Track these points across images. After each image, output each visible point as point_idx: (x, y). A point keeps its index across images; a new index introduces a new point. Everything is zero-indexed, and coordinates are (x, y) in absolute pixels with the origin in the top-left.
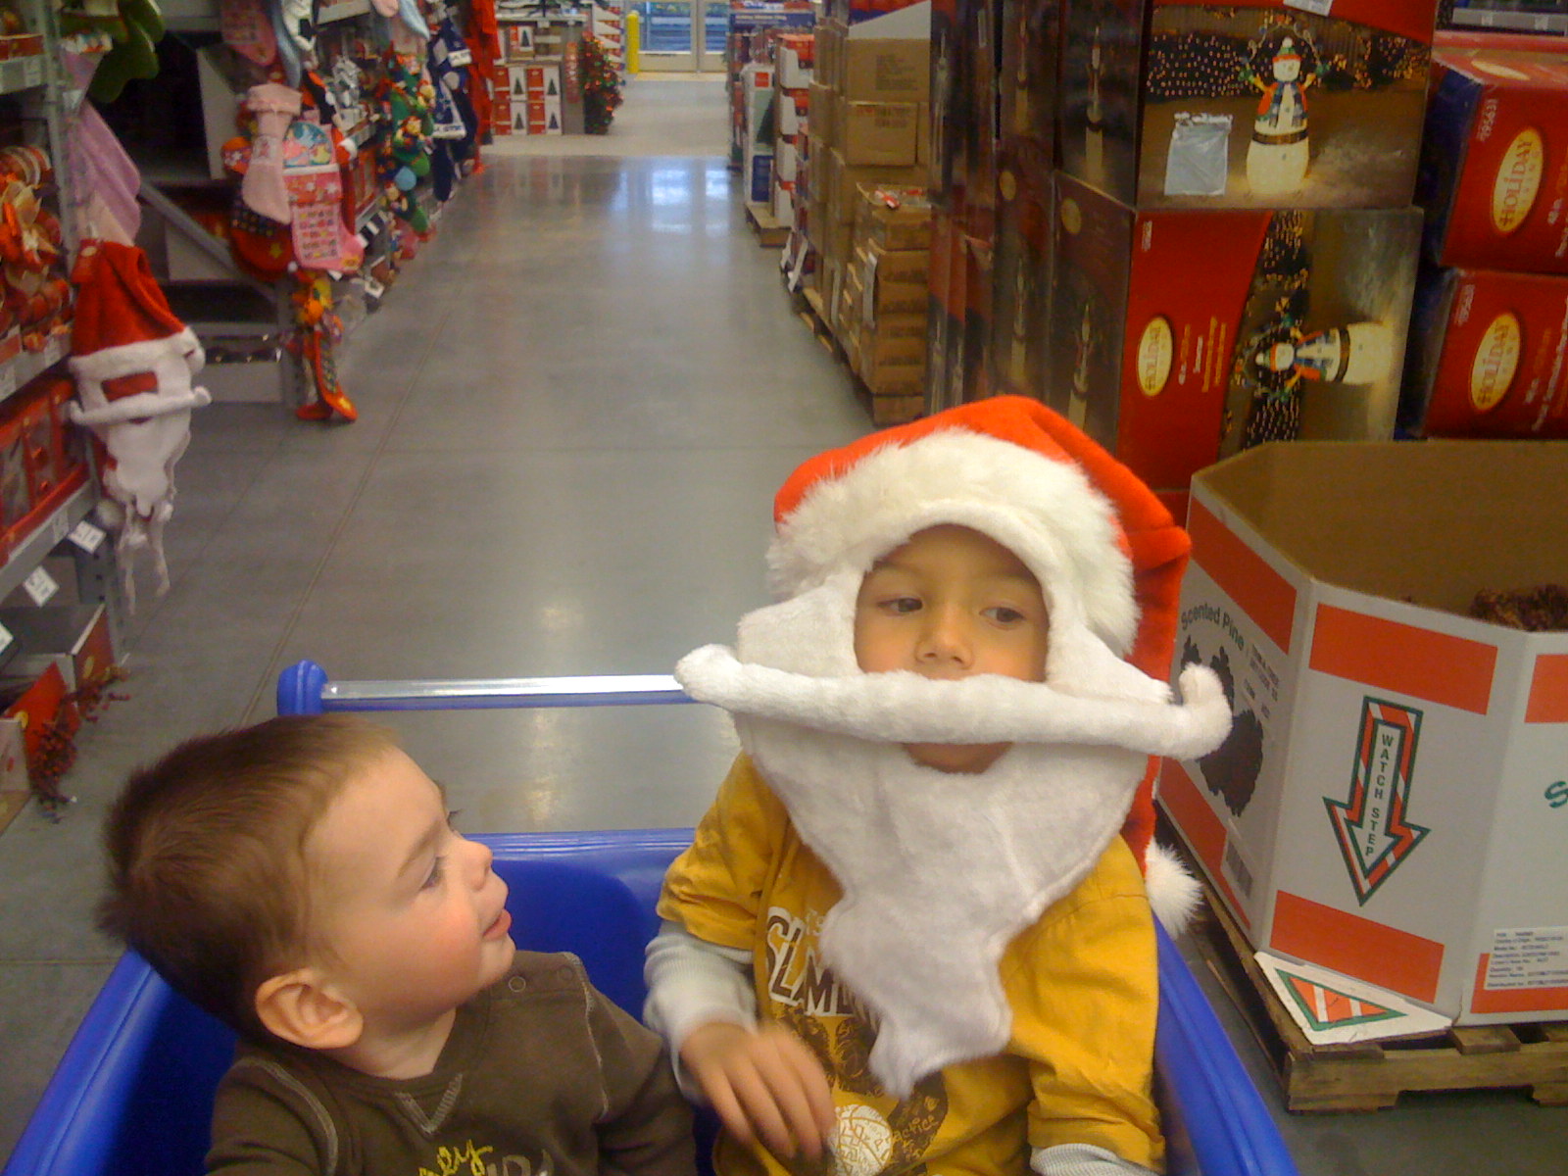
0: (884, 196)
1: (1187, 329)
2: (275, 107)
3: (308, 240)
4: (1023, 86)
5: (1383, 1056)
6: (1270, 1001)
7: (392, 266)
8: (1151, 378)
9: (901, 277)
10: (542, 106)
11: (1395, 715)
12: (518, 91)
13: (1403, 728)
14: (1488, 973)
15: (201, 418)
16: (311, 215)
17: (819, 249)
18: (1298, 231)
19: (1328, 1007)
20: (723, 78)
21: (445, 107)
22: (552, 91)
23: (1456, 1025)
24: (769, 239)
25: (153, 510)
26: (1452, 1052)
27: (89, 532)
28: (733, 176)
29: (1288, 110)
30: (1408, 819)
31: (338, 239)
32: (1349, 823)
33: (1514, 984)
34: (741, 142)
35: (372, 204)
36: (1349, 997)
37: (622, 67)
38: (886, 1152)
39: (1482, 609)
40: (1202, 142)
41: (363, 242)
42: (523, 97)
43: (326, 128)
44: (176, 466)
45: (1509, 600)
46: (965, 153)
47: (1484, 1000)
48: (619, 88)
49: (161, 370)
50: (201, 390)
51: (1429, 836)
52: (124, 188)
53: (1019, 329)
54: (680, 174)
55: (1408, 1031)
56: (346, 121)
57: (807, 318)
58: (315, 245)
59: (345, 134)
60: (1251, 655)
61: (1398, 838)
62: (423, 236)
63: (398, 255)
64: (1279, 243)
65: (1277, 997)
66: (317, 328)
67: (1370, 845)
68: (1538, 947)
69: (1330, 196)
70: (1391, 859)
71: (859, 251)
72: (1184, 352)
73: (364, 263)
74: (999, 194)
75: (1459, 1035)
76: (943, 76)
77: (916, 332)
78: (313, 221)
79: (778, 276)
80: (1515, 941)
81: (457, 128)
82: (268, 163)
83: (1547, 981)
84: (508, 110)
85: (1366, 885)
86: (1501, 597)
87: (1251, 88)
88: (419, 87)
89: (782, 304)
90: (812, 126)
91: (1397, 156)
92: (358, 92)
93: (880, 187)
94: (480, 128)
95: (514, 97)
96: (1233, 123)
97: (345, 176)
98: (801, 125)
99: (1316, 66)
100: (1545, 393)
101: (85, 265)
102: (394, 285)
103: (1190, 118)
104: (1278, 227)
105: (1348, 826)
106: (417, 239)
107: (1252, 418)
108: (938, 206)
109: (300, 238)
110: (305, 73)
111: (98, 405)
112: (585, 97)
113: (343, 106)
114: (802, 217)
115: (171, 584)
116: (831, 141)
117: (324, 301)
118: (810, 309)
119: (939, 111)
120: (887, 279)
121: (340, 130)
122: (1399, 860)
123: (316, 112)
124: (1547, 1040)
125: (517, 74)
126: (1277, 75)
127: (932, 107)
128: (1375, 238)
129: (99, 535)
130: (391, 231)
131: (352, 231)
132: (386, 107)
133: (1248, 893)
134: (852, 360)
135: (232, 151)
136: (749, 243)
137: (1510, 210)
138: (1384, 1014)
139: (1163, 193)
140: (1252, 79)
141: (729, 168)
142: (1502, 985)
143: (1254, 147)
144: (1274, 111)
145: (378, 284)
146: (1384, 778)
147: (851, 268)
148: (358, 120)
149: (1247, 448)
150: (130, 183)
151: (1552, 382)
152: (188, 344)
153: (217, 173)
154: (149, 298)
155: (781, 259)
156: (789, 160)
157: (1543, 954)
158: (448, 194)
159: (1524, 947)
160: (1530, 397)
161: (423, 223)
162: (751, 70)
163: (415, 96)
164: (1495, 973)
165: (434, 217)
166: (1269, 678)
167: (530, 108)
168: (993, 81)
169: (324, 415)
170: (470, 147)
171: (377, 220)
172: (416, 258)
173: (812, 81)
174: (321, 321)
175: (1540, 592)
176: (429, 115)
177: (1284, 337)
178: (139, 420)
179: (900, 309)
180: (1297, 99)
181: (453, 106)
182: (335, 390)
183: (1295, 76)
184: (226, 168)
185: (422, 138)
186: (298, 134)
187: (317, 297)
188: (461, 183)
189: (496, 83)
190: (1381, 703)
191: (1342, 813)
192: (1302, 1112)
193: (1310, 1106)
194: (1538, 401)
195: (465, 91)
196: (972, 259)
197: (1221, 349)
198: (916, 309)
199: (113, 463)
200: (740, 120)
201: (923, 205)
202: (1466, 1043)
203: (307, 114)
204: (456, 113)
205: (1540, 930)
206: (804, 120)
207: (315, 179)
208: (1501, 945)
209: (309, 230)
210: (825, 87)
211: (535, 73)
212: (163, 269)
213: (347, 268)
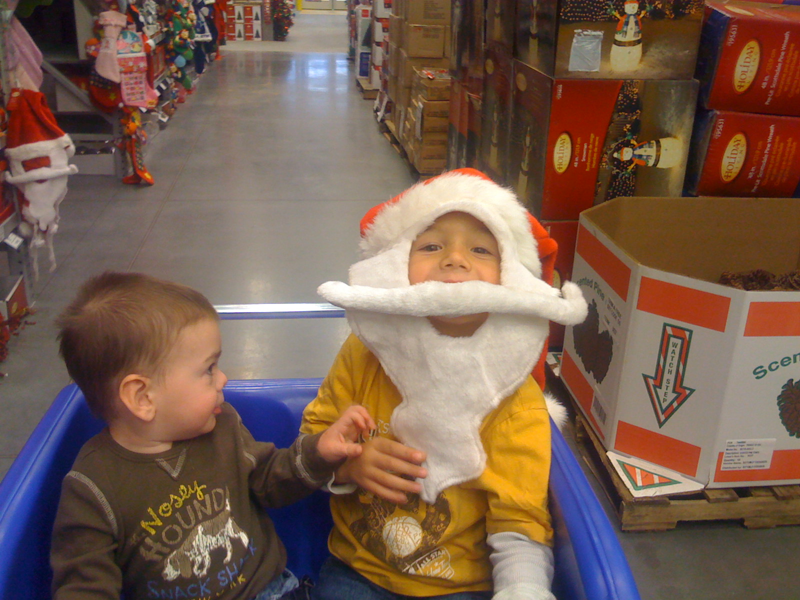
0: (426, 73)
1: (579, 140)
2: (113, 23)
3: (129, 91)
4: (497, 16)
5: (670, 503)
6: (614, 476)
7: (173, 106)
8: (561, 164)
9: (435, 115)
10: (252, 25)
11: (679, 332)
12: (239, 18)
13: (683, 339)
14: (723, 462)
15: (73, 181)
16: (131, 78)
17: (393, 100)
18: (636, 90)
19: (642, 479)
20: (346, 13)
21: (201, 25)
22: (257, 19)
23: (706, 488)
24: (368, 95)
25: (48, 227)
26: (704, 502)
27: (15, 239)
28: (350, 63)
29: (631, 29)
30: (684, 385)
31: (145, 91)
32: (655, 386)
33: (736, 468)
34: (354, 46)
35: (162, 74)
36: (653, 474)
37: (293, 6)
38: (419, 540)
39: (725, 280)
40: (588, 44)
41: (158, 94)
42: (242, 21)
43: (139, 34)
44: (60, 205)
45: (737, 278)
46: (468, 52)
47: (721, 476)
48: (292, 17)
49: (52, 155)
50: (73, 166)
51: (694, 393)
52: (34, 62)
53: (495, 141)
54: (322, 61)
55: (682, 491)
56: (150, 31)
57: (387, 135)
58: (133, 94)
59: (149, 37)
60: (608, 303)
61: (679, 394)
62: (189, 91)
63: (176, 101)
64: (626, 96)
65: (617, 474)
66: (134, 137)
67: (665, 398)
68: (748, 449)
69: (653, 73)
70: (675, 405)
71: (414, 101)
72: (577, 151)
73: (158, 104)
74: (485, 71)
75: (707, 492)
76: (457, 11)
77: (443, 143)
78: (132, 82)
79: (372, 114)
80: (737, 446)
81: (207, 36)
82: (109, 52)
83: (753, 466)
84: (234, 27)
85: (662, 418)
86: (733, 276)
87: (613, 17)
88: (188, 14)
89: (374, 128)
90: (391, 37)
91: (686, 53)
92: (156, 16)
93: (425, 68)
94: (220, 35)
95: (237, 21)
96: (604, 34)
97: (149, 58)
98: (385, 37)
99: (646, 6)
100: (758, 173)
101: (13, 101)
102: (174, 116)
103: (582, 32)
104: (626, 88)
105: (654, 388)
106: (186, 93)
107: (611, 184)
108: (454, 78)
109: (125, 90)
110: (129, 6)
111: (20, 174)
112: (274, 22)
113: (148, 24)
114: (385, 83)
115: (57, 266)
116: (401, 44)
117: (137, 123)
118: (388, 131)
119: (456, 29)
120: (428, 115)
121: (147, 35)
122: (680, 405)
123: (134, 26)
124: (752, 496)
125: (239, 9)
126: (626, 11)
127: (452, 28)
128: (674, 95)
129: (20, 240)
130: (172, 88)
131: (152, 87)
132: (171, 24)
133: (604, 423)
134: (409, 156)
135: (92, 45)
136: (358, 97)
137: (743, 81)
138: (670, 482)
139: (567, 70)
140: (614, 13)
141: (348, 59)
142: (730, 468)
143: (614, 47)
144: (625, 29)
145: (166, 116)
146: (673, 364)
147: (410, 110)
148: (157, 31)
149: (608, 200)
150: (37, 59)
151: (762, 168)
152: (66, 142)
153: (82, 56)
154: (46, 118)
155: (374, 106)
156: (379, 55)
157: (751, 453)
158: (202, 71)
159: (741, 449)
160: (751, 175)
161: (189, 85)
162: (360, 8)
163: (186, 18)
164: (726, 462)
165: (195, 82)
166: (617, 315)
167: (245, 27)
168: (483, 14)
169: (137, 181)
170: (214, 46)
171: (165, 83)
172: (186, 103)
173: (391, 14)
174: (135, 133)
175: (753, 273)
176: (193, 28)
177: (627, 144)
178: (41, 181)
179: (434, 131)
180: (636, 23)
181: (205, 24)
182: (142, 168)
183: (636, 12)
184: (88, 55)
185: (189, 40)
186: (125, 37)
187: (133, 121)
188: (209, 64)
189: (228, 13)
190: (672, 326)
191: (651, 382)
192: (628, 531)
193: (633, 528)
194: (755, 178)
195: (212, 17)
196: (471, 104)
197: (596, 149)
198: (443, 131)
199: (27, 203)
200: (354, 35)
201: (447, 77)
202: (711, 497)
203: (130, 27)
204: (207, 29)
205: (748, 441)
206: (387, 34)
207: (133, 60)
208: (729, 448)
209: (129, 86)
210: (398, 17)
211: (248, 9)
212: (54, 106)
213: (149, 106)
